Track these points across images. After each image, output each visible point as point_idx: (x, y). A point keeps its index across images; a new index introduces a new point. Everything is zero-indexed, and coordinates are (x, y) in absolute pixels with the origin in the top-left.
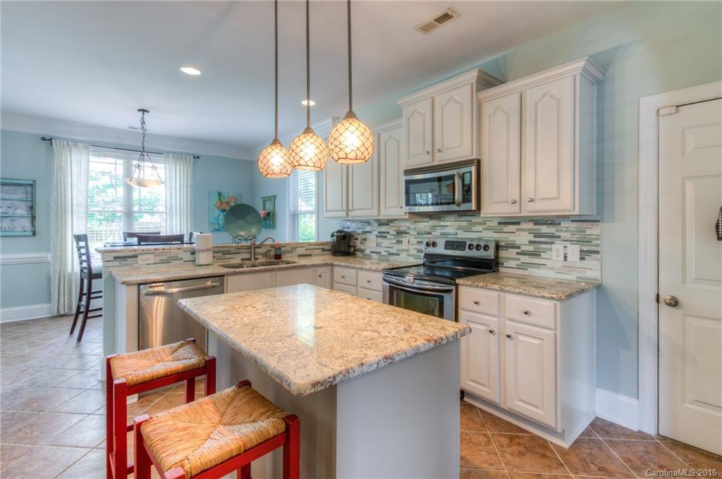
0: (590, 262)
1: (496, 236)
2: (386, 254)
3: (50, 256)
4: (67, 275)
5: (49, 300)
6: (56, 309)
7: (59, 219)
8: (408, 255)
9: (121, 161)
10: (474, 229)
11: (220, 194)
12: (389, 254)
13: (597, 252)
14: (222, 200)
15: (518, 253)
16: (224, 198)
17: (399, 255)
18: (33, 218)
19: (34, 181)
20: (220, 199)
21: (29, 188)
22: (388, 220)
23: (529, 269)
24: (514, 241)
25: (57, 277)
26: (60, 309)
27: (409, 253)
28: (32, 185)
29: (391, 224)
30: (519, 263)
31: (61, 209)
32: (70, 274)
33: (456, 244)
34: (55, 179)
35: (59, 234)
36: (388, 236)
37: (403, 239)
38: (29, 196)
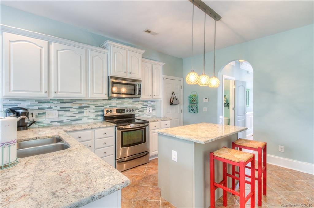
0: (154, 112)
1: (132, 106)
2: (69, 121)
8: (88, 119)
10: (124, 104)
12: (71, 121)
13: (155, 109)
15: (139, 111)
17: (81, 120)
22: (71, 100)
23: (142, 116)
24: (137, 107)
27: (89, 118)
29: (74, 102)
30: (139, 114)
33: (121, 110)
36: (71, 109)
37: (85, 111)
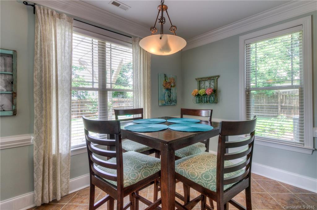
3: (32, 138)
4: (51, 158)
5: (32, 188)
6: (40, 200)
7: (44, 96)
9: (96, 41)
11: (165, 76)
14: (167, 81)
16: (168, 79)
18: (13, 95)
19: (15, 51)
20: (165, 80)
21: (8, 60)
25: (41, 162)
26: (45, 198)
28: (11, 56)
31: (45, 85)
32: (54, 156)
34: (39, 52)
35: (44, 112)
38: (9, 69)
